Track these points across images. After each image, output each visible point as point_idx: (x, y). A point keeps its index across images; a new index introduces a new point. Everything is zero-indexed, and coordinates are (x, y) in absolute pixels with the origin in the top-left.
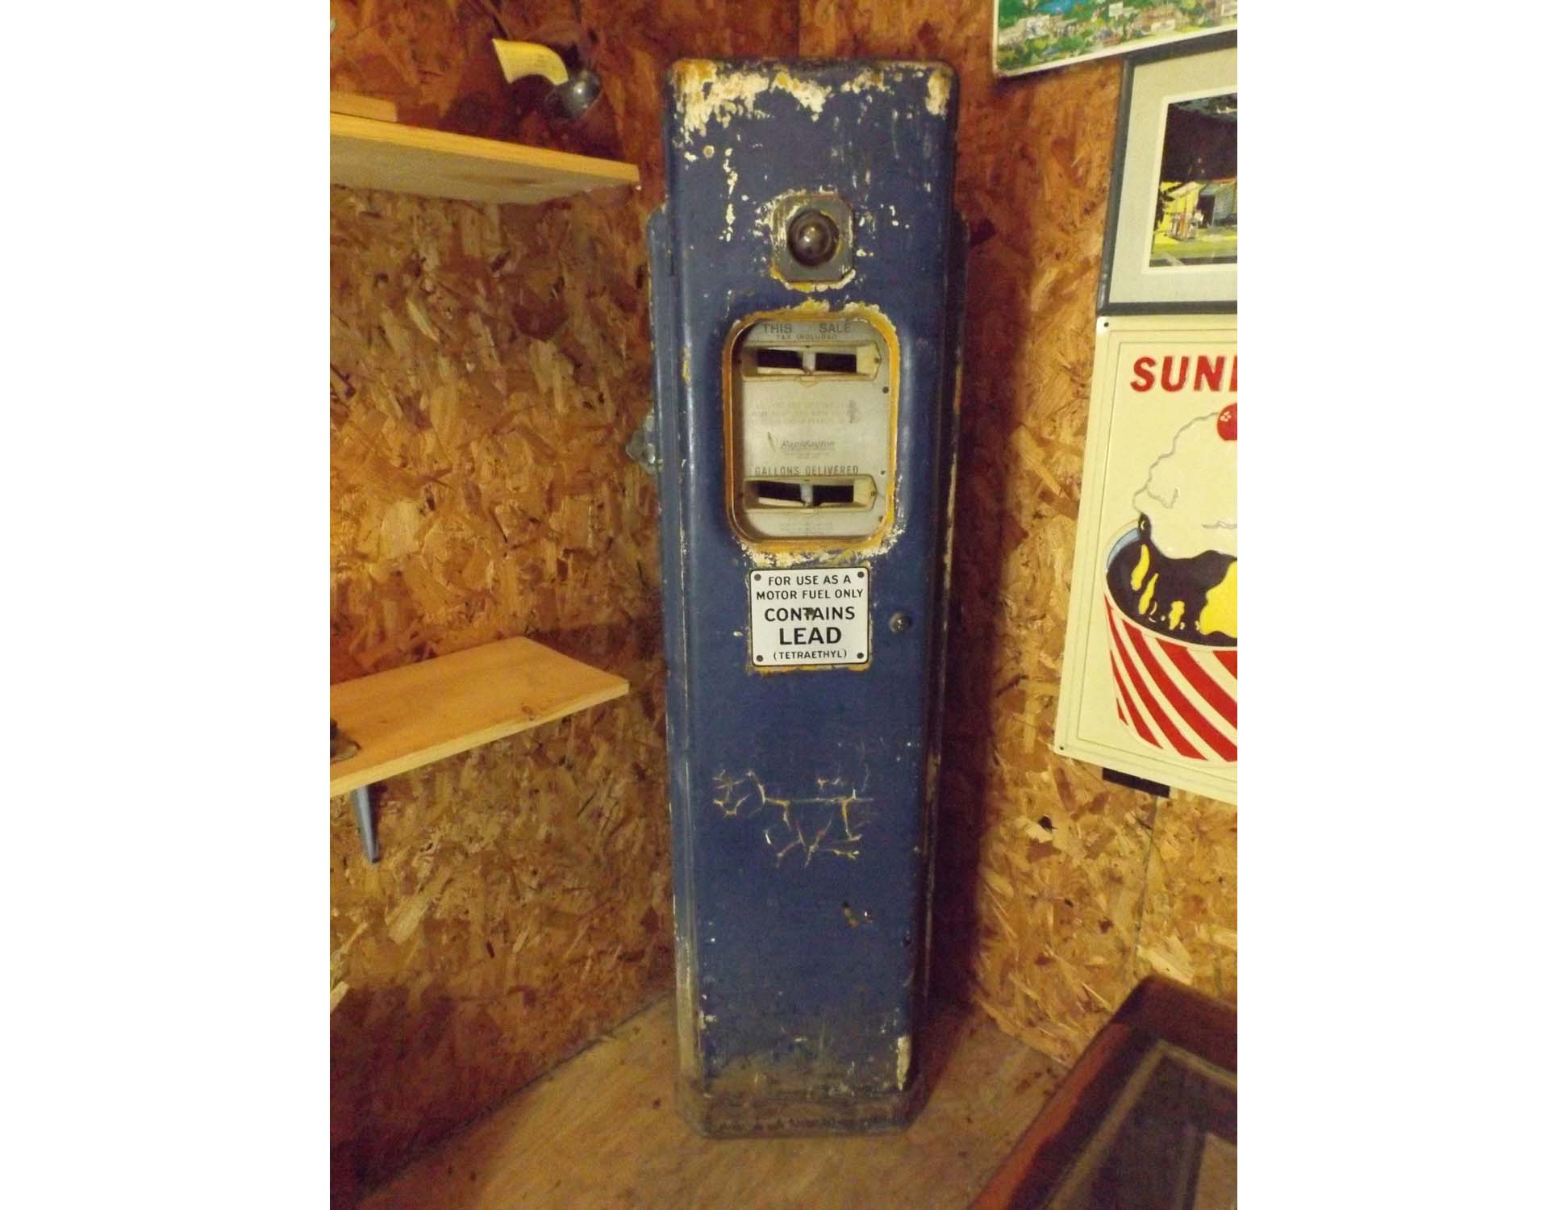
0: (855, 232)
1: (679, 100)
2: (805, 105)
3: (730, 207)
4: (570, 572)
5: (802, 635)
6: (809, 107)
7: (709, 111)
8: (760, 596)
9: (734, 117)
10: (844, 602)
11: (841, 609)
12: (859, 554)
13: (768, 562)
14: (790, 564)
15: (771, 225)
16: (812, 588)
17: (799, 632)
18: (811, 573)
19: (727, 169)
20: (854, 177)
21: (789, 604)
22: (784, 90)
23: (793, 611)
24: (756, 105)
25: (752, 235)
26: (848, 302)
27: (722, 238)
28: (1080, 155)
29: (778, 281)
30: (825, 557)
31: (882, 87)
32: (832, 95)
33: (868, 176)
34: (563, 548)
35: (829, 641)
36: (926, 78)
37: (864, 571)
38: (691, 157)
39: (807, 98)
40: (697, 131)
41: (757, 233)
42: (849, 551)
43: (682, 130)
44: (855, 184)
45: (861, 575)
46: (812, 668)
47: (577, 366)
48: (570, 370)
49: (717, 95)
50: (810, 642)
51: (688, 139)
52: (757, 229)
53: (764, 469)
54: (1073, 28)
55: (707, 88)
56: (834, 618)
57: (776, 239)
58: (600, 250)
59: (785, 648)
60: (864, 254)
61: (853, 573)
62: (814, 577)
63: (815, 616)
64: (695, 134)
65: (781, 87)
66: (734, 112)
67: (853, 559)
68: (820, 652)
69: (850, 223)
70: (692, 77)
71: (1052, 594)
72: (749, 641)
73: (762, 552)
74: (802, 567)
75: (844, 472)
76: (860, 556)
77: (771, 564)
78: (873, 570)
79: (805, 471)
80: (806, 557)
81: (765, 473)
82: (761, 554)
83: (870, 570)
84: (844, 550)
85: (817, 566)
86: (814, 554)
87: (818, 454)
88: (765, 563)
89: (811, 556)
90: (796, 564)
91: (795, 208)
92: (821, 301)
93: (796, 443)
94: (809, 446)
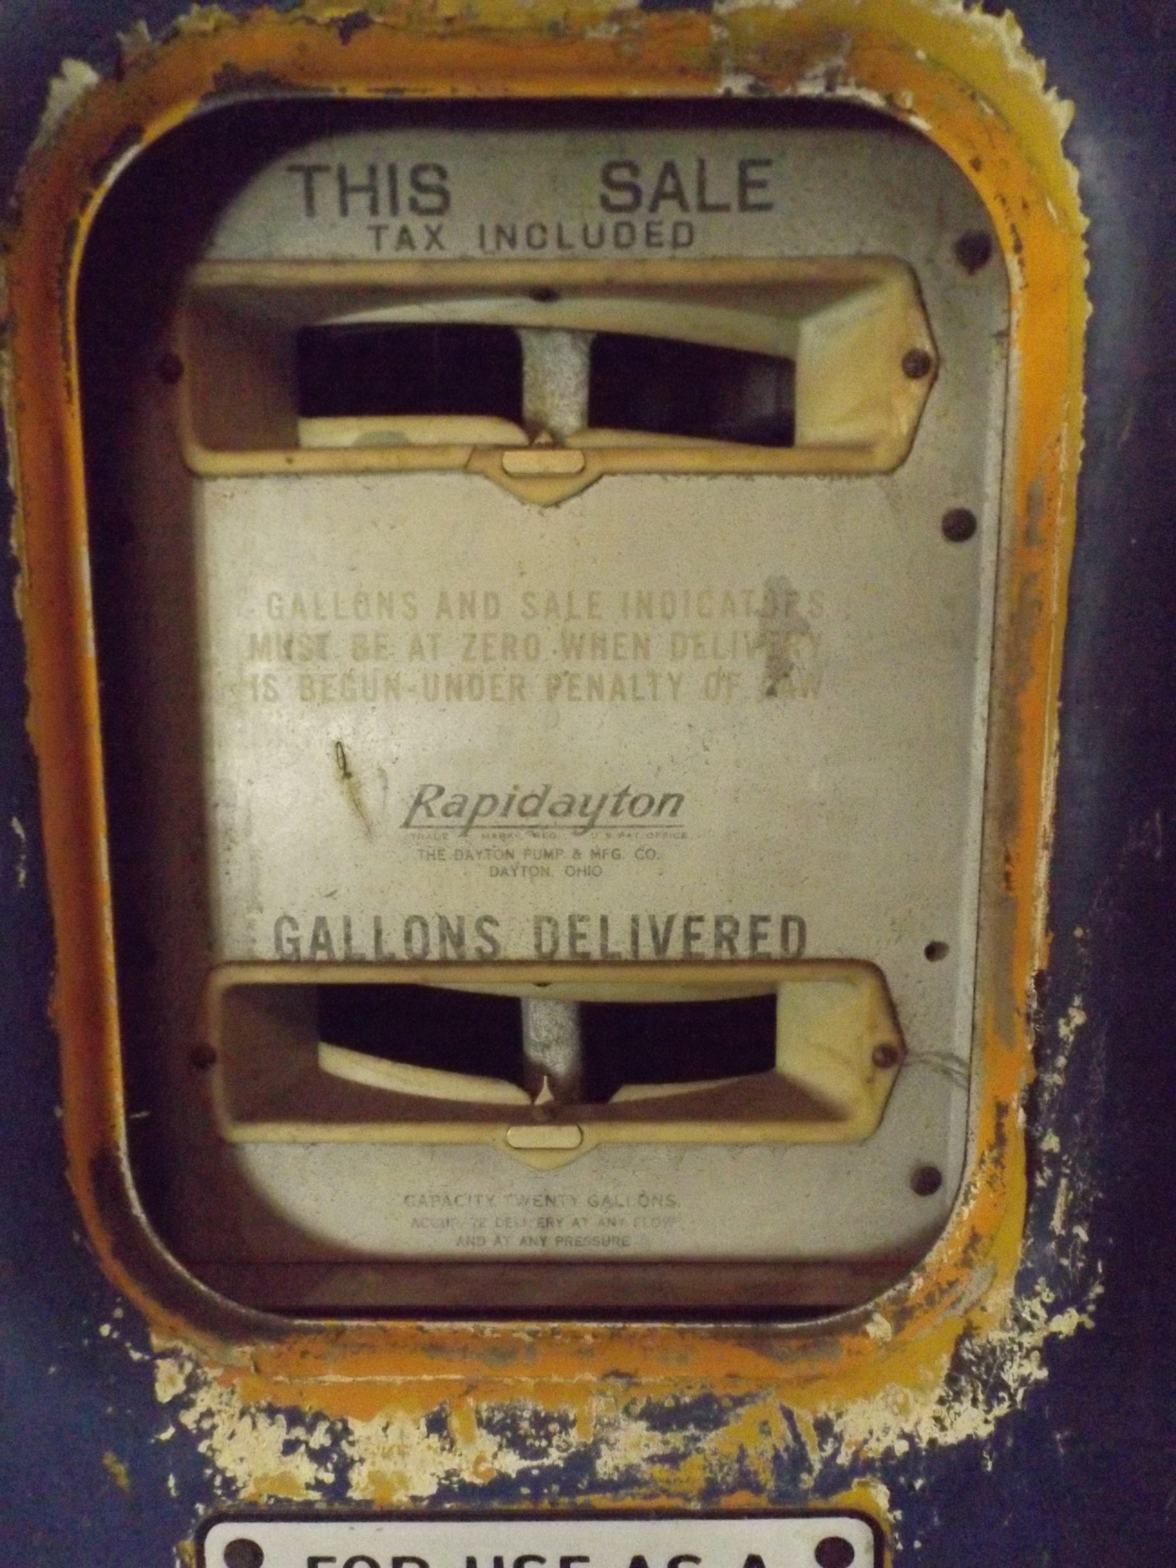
18: (547, 1541)
30: (630, 1446)
37: (855, 1534)
45: (834, 1554)
61: (785, 1543)
67: (793, 1460)
73: (271, 1412)
74: (496, 1505)
75: (732, 949)
76: (829, 1448)
77: (319, 1485)
78: (905, 1529)
79: (532, 940)
80: (517, 1444)
81: (327, 946)
82: (263, 1421)
83: (885, 1527)
84: (739, 1402)
85: (580, 1500)
86: (566, 1424)
87: (595, 854)
88: (285, 1479)
89: (549, 1437)
90: (463, 1484)
93: (483, 798)
94: (552, 812)
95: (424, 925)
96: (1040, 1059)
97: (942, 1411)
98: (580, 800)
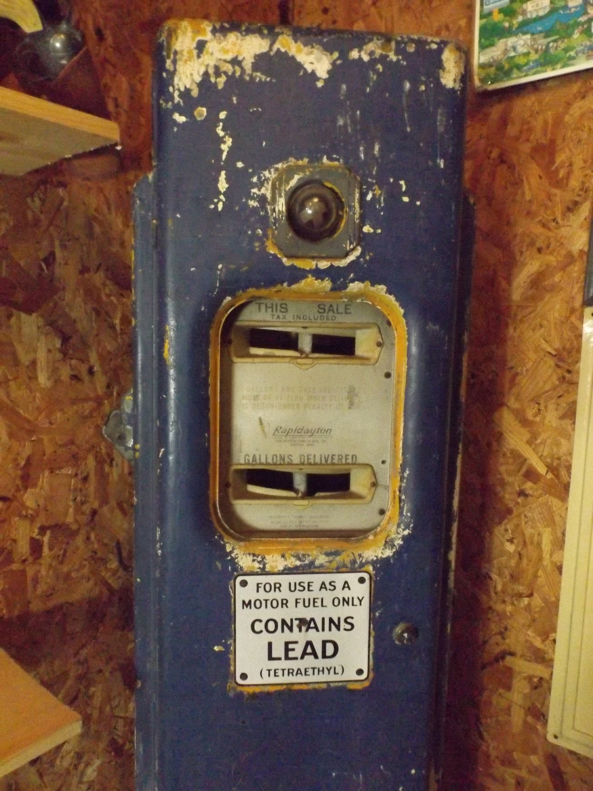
0: (361, 207)
1: (169, 57)
2: (310, 71)
3: (223, 173)
4: (46, 550)
5: (293, 650)
6: (313, 73)
7: (202, 70)
8: (247, 604)
9: (231, 79)
10: (343, 612)
11: (339, 619)
12: (360, 556)
13: (257, 565)
14: (281, 568)
15: (269, 196)
16: (306, 595)
17: (291, 646)
18: (305, 578)
19: (221, 134)
20: (361, 148)
21: (279, 614)
22: (286, 53)
23: (284, 622)
24: (256, 67)
25: (246, 205)
26: (353, 281)
27: (212, 206)
28: (561, 158)
29: (275, 256)
30: (322, 560)
31: (393, 57)
32: (339, 62)
33: (377, 148)
34: (38, 525)
35: (324, 656)
36: (440, 51)
37: (366, 576)
38: (180, 119)
39: (312, 63)
40: (188, 91)
41: (253, 203)
42: (349, 552)
43: (171, 89)
44: (362, 156)
45: (362, 580)
46: (304, 687)
47: (65, 339)
48: (58, 343)
49: (212, 54)
50: (302, 657)
51: (177, 99)
52: (253, 198)
53: (254, 456)
54: (555, 44)
55: (201, 46)
56: (330, 629)
57: (274, 210)
58: (97, 229)
59: (274, 665)
60: (372, 231)
61: (353, 578)
62: (309, 583)
63: (308, 628)
64: (186, 94)
65: (283, 50)
66: (230, 73)
67: (354, 562)
68: (314, 669)
69: (357, 196)
70: (184, 33)
71: (540, 573)
72: (231, 656)
73: (249, 554)
74: (295, 571)
75: (341, 461)
76: (361, 559)
77: (259, 568)
78: (376, 575)
79: (299, 459)
80: (299, 559)
81: (255, 461)
82: (248, 556)
83: (372, 575)
84: (343, 551)
85: (312, 570)
86: (309, 556)
87: (313, 441)
88: (253, 567)
89: (306, 558)
90: (288, 567)
91: (296, 177)
92: (322, 279)
93: (290, 429)
94: (304, 432)
95: (276, 456)
96: (401, 481)
97: (383, 551)
98: (310, 430)
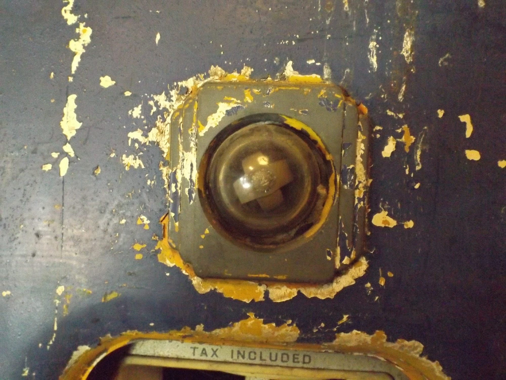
0: (370, 173)
3: (72, 98)
15: (165, 146)
19: (71, 19)
20: (372, 45)
25: (118, 164)
26: (347, 328)
27: (48, 167)
29: (176, 271)
33: (408, 43)
41: (131, 162)
44: (374, 60)
52: (132, 151)
57: (173, 178)
60: (393, 223)
69: (361, 148)
91: (223, 108)
92: (279, 323)
